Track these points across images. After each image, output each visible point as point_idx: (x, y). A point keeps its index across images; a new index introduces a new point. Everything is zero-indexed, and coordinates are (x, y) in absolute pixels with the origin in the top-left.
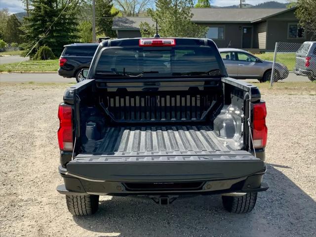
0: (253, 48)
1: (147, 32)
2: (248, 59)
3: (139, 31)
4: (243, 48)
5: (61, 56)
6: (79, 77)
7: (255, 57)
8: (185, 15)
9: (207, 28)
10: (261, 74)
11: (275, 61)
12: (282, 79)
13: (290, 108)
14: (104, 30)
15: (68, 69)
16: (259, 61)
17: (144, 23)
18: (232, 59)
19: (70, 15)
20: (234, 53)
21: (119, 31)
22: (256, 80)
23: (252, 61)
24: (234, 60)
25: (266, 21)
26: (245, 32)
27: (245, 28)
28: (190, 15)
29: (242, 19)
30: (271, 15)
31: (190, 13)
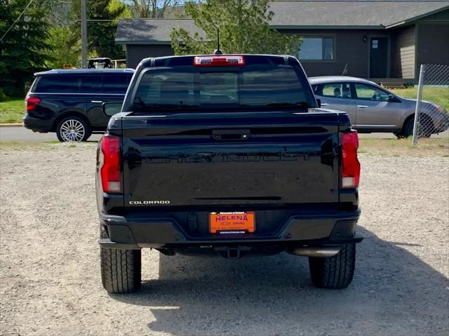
0: (391, 77)
1: (185, 48)
2: (375, 96)
3: (170, 46)
4: (372, 77)
5: (30, 93)
6: (63, 130)
7: (388, 93)
8: (258, 15)
9: (300, 39)
10: (399, 124)
11: (421, 98)
12: (438, 131)
13: (440, 176)
14: (96, 44)
15: (42, 116)
16: (394, 100)
17: (178, 30)
18: (345, 97)
19: (33, 16)
20: (348, 86)
21: (127, 45)
22: (391, 135)
23: (382, 100)
24: (348, 98)
25: (414, 26)
26: (375, 46)
27: (375, 39)
28: (266, 14)
29: (368, 21)
30: (424, 13)
31: (268, 11)
